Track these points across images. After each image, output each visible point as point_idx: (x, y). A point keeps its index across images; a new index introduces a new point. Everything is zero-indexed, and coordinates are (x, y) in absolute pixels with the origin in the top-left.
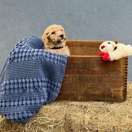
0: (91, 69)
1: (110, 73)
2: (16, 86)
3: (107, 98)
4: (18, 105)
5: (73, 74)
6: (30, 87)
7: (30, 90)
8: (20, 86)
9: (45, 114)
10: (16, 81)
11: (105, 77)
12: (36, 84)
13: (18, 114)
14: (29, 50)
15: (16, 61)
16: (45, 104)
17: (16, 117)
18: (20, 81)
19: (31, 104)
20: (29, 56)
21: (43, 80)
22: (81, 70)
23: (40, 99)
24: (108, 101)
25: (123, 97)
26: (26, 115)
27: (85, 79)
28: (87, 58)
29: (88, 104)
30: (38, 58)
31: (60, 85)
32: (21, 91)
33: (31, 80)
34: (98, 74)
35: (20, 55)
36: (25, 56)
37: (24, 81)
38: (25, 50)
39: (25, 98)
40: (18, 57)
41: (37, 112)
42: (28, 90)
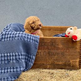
0: (57, 46)
1: (70, 49)
2: (3, 59)
3: (67, 67)
4: (5, 72)
5: (44, 50)
6: (13, 59)
7: (13, 61)
8: (6, 58)
10: (3, 55)
11: (66, 52)
12: (18, 57)
13: (4, 79)
14: (13, 33)
15: (3, 40)
16: (24, 71)
18: (6, 55)
19: (14, 71)
20: (13, 37)
21: (22, 54)
22: (50, 47)
23: (20, 68)
24: (68, 69)
25: (78, 66)
26: (10, 79)
27: (53, 54)
28: (54, 38)
29: (54, 71)
30: (19, 38)
31: (34, 57)
32: (6, 62)
33: (14, 54)
34: (61, 50)
35: (6, 36)
36: (10, 37)
37: (9, 54)
38: (10, 33)
39: (9, 67)
40: (5, 38)
41: (18, 77)
42: (11, 62)
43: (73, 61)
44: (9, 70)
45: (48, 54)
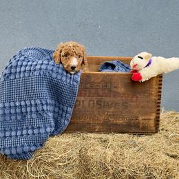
0: (114, 89)
1: (138, 95)
2: (13, 111)
3: (133, 129)
4: (17, 136)
5: (89, 96)
6: (31, 112)
7: (31, 116)
8: (18, 110)
9: (53, 149)
10: (12, 104)
11: (131, 101)
12: (40, 108)
13: (16, 147)
14: (30, 63)
15: (12, 77)
17: (14, 151)
18: (17, 104)
19: (33, 134)
20: (30, 70)
21: (49, 102)
22: (100, 92)
23: (46, 128)
26: (26, 148)
27: (106, 104)
30: (42, 73)
31: (70, 110)
32: (19, 117)
33: (33, 103)
34: (122, 97)
35: (18, 70)
36: (25, 71)
37: (23, 103)
38: (24, 63)
39: (25, 127)
40: (16, 73)
41: (41, 145)
42: (29, 116)
43: (143, 118)
44: (24, 132)
45: (97, 103)
